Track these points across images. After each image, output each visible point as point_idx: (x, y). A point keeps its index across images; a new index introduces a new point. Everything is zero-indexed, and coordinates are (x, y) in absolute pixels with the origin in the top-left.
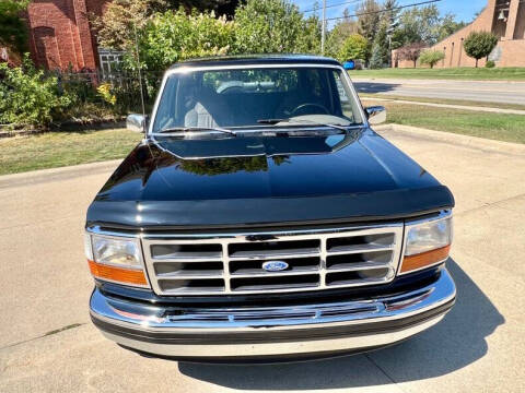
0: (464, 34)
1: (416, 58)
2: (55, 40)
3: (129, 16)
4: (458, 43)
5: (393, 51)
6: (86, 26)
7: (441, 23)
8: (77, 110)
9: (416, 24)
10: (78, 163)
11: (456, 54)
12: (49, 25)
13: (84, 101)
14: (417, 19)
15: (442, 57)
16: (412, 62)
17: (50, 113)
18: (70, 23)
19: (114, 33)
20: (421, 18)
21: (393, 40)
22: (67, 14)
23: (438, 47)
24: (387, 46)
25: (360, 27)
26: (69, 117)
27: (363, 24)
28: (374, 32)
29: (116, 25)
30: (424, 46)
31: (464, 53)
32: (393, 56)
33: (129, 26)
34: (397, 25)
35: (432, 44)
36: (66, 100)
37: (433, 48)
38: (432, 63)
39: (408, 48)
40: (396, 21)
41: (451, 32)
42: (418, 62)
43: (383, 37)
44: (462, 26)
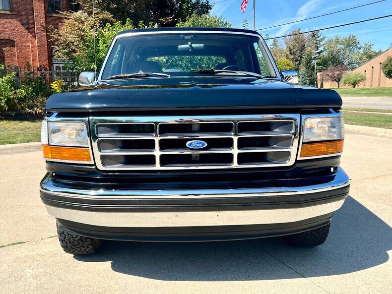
0: (382, 59)
1: (339, 80)
2: (15, 50)
3: (83, 30)
4: (377, 67)
5: (318, 74)
6: (45, 39)
7: (361, 51)
8: (31, 102)
9: (338, 52)
10: (28, 142)
11: (376, 76)
12: (11, 37)
13: (37, 95)
14: (339, 46)
15: (363, 79)
16: (336, 83)
17: (6, 103)
18: (30, 37)
19: (68, 44)
20: (342, 46)
21: (318, 64)
22: (28, 30)
23: (359, 71)
24: (313, 69)
25: (288, 53)
26: (23, 108)
27: (290, 50)
28: (301, 58)
29: (70, 38)
30: (347, 69)
31: (383, 75)
32: (319, 78)
33: (82, 38)
34: (321, 52)
35: (354, 68)
36: (22, 92)
37: (354, 71)
38: (354, 84)
39: (331, 71)
40: (321, 49)
41: (370, 57)
42: (341, 83)
43: (309, 62)
44: (380, 53)
